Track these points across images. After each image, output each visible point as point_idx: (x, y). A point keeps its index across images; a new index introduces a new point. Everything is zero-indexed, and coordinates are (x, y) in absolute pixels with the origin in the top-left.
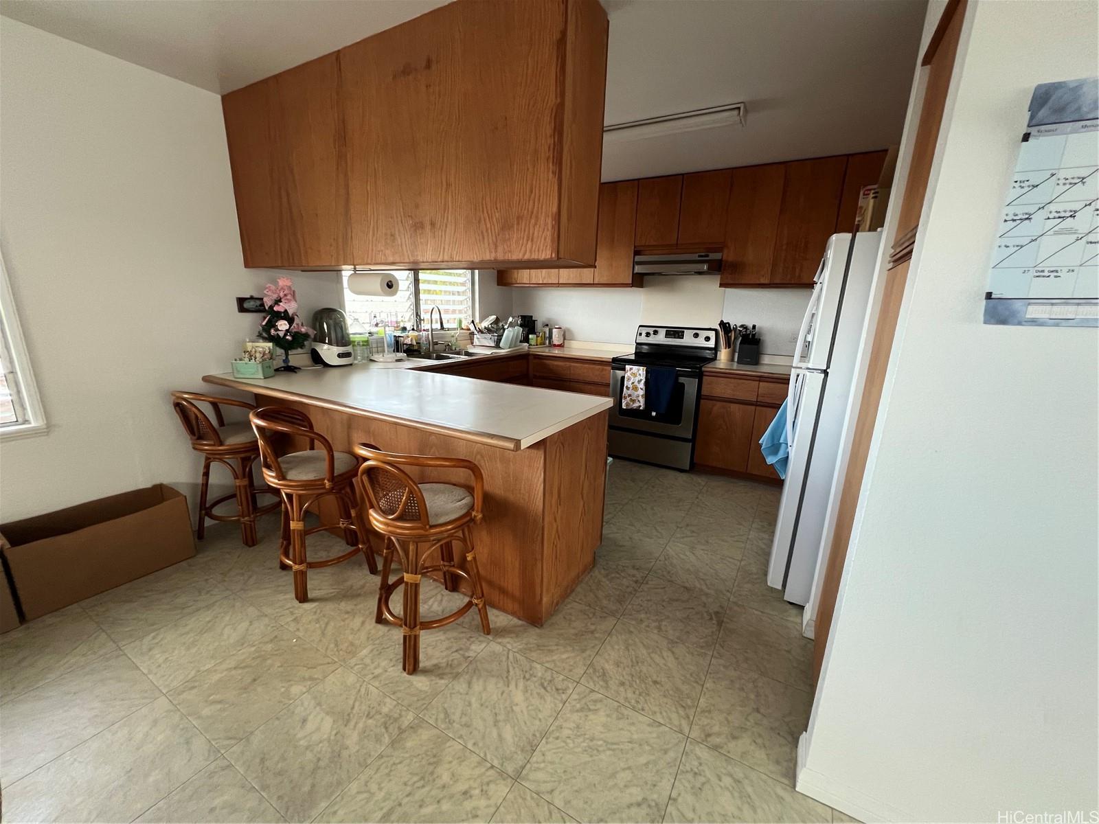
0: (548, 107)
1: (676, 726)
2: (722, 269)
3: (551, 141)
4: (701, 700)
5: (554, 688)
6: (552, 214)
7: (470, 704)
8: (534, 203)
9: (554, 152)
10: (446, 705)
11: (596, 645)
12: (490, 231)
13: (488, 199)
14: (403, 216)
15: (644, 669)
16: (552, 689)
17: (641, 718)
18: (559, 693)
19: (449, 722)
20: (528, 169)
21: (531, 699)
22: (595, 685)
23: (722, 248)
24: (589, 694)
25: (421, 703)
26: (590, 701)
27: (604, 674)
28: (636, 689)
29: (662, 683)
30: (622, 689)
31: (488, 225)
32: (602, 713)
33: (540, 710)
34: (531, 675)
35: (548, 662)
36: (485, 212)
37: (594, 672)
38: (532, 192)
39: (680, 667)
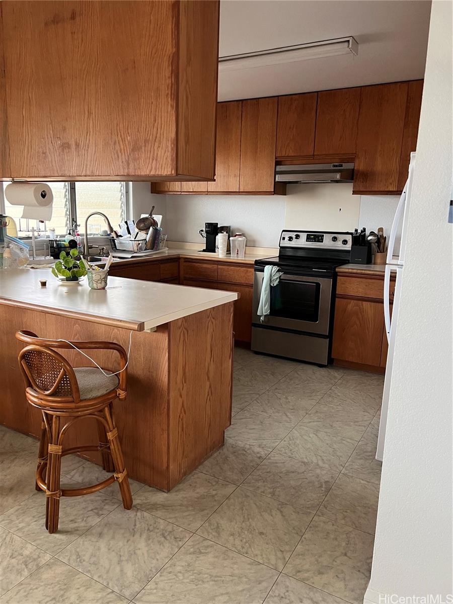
0: (166, 55)
1: (272, 565)
2: (355, 177)
3: (168, 81)
4: (299, 546)
5: (173, 537)
6: (172, 138)
7: (99, 549)
8: (157, 129)
9: (171, 90)
10: (78, 550)
11: (215, 506)
12: (123, 151)
13: (121, 126)
14: (52, 138)
15: (254, 524)
16: (171, 538)
17: (244, 559)
18: (176, 541)
19: (80, 561)
20: (152, 103)
21: (152, 545)
22: (209, 535)
23: (354, 158)
24: (202, 542)
25: (58, 547)
26: (202, 547)
27: (218, 527)
28: (243, 538)
29: (267, 534)
30: (231, 538)
31: (122, 147)
32: (210, 555)
33: (158, 553)
34: (154, 528)
35: (170, 518)
36: (119, 135)
37: (209, 525)
38: (155, 121)
39: (285, 522)
